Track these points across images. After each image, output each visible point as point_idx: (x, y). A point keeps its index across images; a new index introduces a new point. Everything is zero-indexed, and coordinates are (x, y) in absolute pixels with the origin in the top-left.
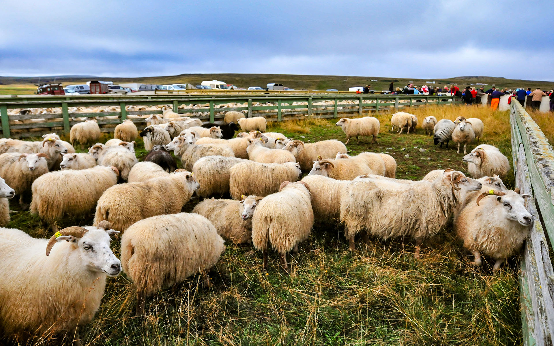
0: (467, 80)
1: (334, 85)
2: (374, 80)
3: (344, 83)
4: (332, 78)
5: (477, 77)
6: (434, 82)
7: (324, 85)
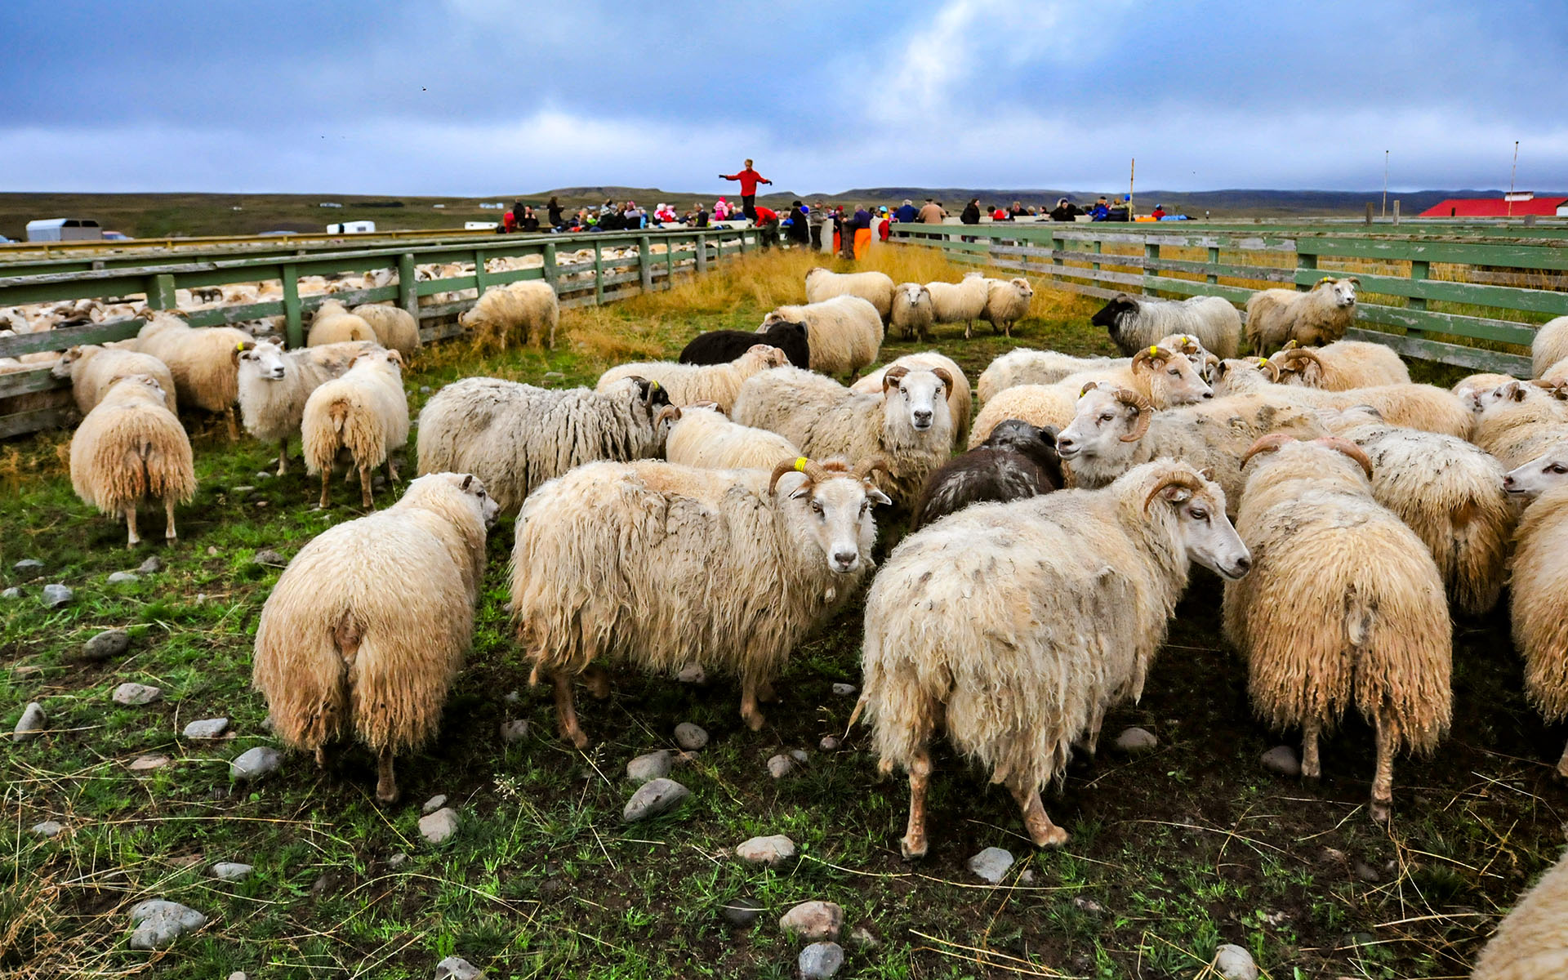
0: (577, 197)
1: (198, 223)
2: (332, 205)
3: (233, 213)
4: (191, 199)
5: (599, 189)
6: (500, 206)
7: (164, 224)
